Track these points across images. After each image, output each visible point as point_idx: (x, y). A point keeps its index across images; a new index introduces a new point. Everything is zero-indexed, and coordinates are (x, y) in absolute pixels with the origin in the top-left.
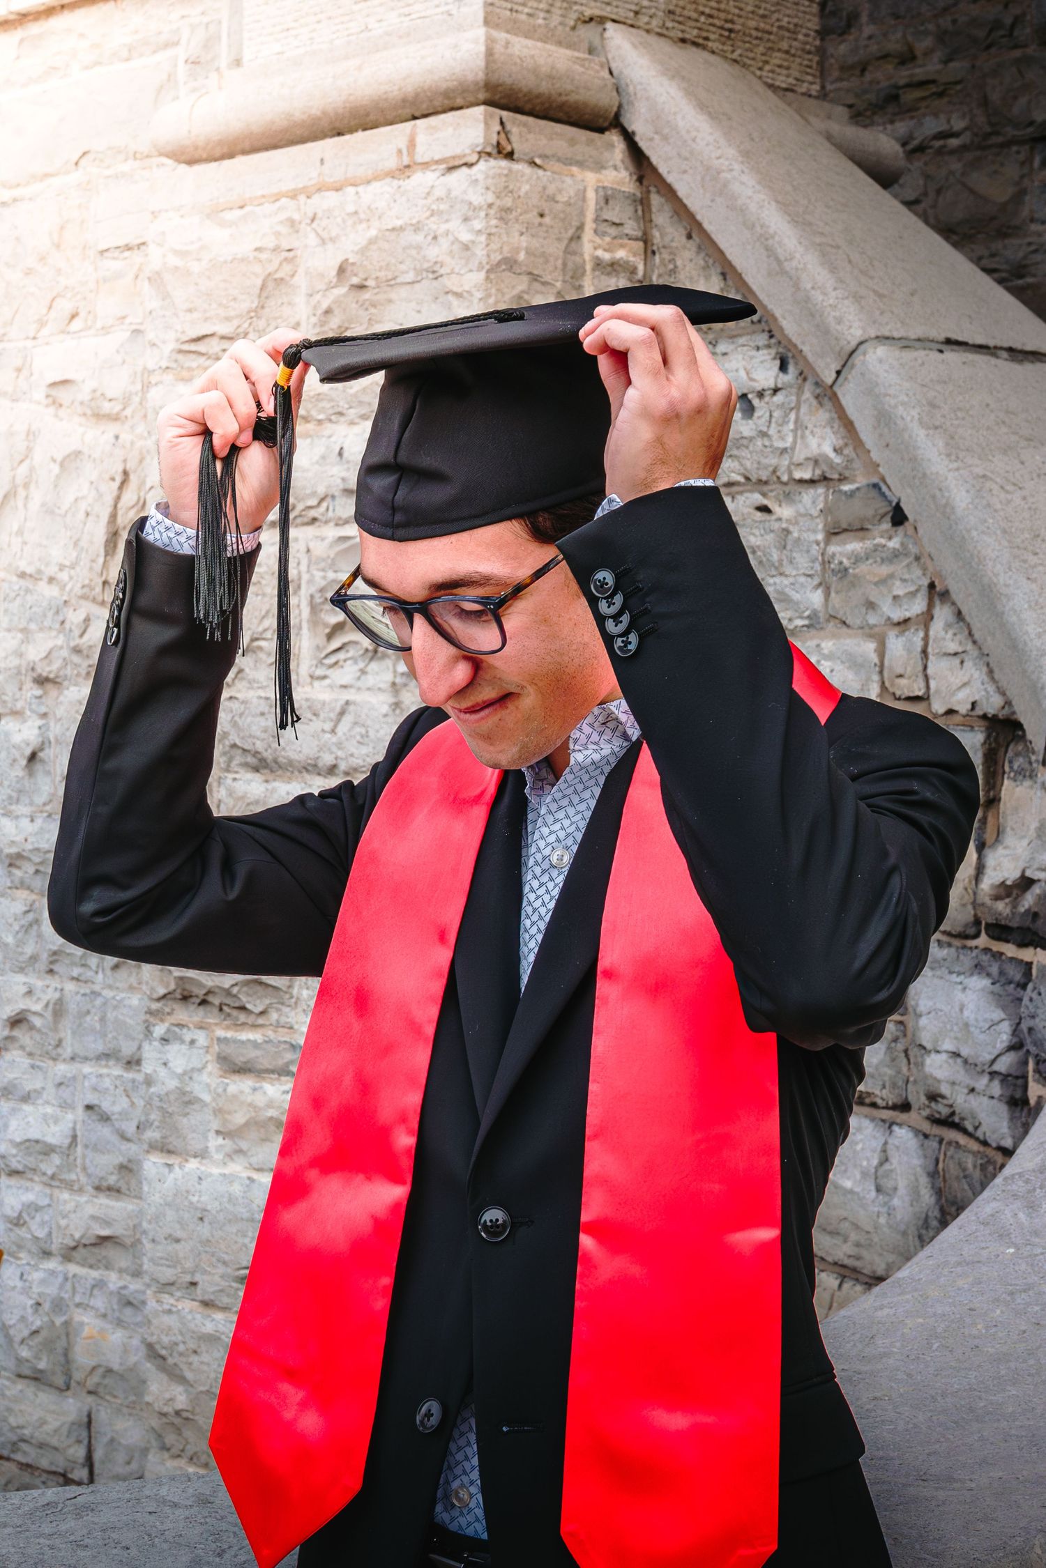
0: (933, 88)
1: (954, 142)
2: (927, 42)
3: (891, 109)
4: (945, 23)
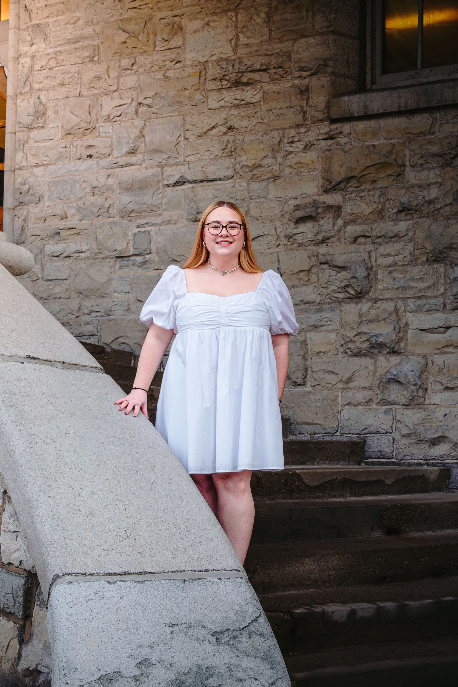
0: (74, 231)
1: (82, 255)
2: (73, 211)
3: (57, 238)
4: (81, 203)
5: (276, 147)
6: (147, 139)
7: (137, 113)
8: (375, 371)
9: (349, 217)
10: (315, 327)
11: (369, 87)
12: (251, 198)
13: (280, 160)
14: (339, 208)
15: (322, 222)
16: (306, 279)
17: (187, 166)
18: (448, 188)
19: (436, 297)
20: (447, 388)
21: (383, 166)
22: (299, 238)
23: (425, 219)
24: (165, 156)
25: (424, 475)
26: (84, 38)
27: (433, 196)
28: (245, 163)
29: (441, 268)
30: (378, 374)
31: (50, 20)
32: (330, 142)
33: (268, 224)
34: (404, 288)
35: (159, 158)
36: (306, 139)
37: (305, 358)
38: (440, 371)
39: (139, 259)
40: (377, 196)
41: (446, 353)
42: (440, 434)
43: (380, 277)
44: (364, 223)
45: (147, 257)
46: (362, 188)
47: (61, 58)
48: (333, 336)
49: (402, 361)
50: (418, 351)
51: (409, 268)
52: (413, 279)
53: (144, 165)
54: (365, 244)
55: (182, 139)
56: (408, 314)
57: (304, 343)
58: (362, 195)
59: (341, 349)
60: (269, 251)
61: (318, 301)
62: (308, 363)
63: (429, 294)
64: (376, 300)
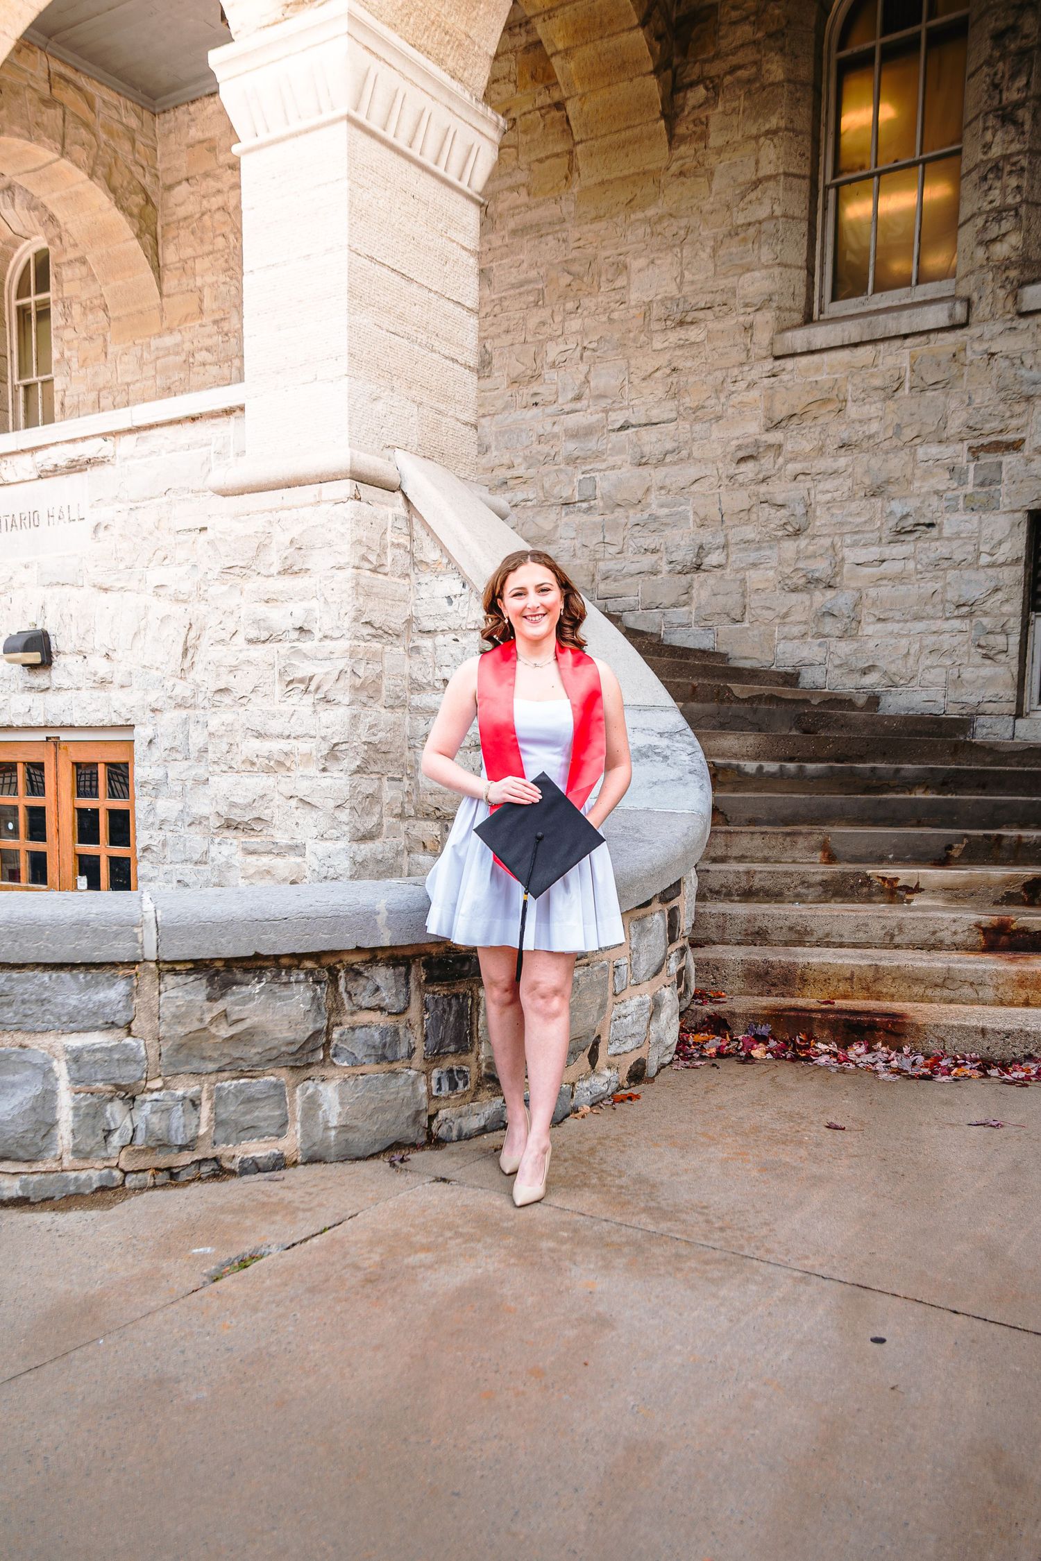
0: (521, 480)
1: (529, 504)
2: (520, 460)
3: (504, 487)
4: (527, 452)
5: (719, 388)
6: (592, 384)
7: (581, 358)
8: (811, 606)
9: (789, 456)
10: (754, 565)
11: (816, 316)
12: (694, 440)
13: (723, 400)
14: (780, 446)
15: (763, 461)
16: (747, 518)
17: (631, 410)
18: (889, 422)
19: (872, 531)
20: (879, 619)
21: (825, 401)
22: (740, 478)
23: (863, 454)
24: (610, 401)
25: (850, 700)
26: (528, 282)
27: (872, 431)
28: (687, 405)
29: (878, 502)
30: (813, 609)
31: (494, 265)
32: (773, 379)
33: (710, 465)
34: (841, 524)
35: (604, 403)
36: (749, 378)
37: (743, 595)
38: (874, 603)
39: (585, 505)
40: (817, 433)
41: (880, 586)
42: (871, 663)
43: (818, 513)
44: (805, 459)
45: (592, 503)
46: (803, 425)
47: (505, 304)
48: (771, 573)
49: (837, 595)
50: (853, 584)
51: (847, 504)
52: (850, 515)
53: (589, 411)
54: (805, 481)
55: (626, 382)
56: (845, 550)
57: (743, 581)
58: (803, 432)
59: (779, 586)
60: (710, 492)
61: (757, 540)
62: (747, 600)
63: (866, 529)
64: (814, 537)
